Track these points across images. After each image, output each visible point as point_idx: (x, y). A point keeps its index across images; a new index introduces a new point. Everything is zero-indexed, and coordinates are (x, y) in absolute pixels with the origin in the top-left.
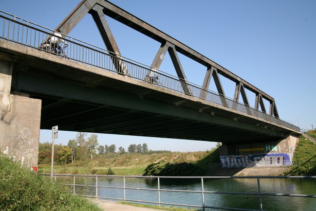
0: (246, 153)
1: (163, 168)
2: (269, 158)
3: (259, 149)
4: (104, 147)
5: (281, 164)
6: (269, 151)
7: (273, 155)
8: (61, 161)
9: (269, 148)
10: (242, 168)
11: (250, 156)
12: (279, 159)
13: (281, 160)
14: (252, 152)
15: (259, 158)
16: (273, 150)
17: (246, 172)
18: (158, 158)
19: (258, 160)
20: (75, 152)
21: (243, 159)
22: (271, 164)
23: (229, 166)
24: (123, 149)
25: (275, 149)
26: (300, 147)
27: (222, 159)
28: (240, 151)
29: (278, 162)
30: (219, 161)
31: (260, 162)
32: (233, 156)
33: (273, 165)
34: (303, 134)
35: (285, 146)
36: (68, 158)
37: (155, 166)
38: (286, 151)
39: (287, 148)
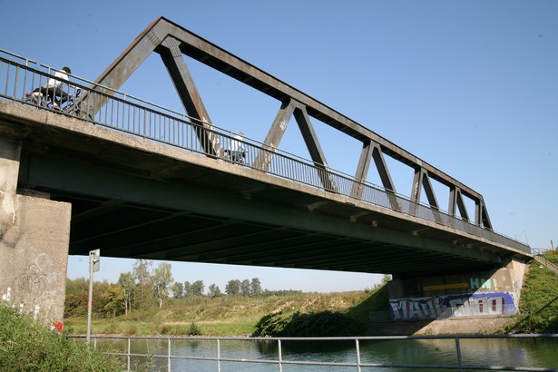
0: (435, 293)
1: (289, 322)
2: (476, 301)
3: (459, 286)
4: (184, 285)
5: (498, 312)
6: (476, 289)
7: (484, 295)
8: (106, 311)
9: (477, 284)
10: (428, 320)
11: (444, 297)
12: (494, 302)
13: (499, 305)
14: (446, 292)
15: (459, 301)
16: (483, 286)
17: (436, 327)
18: (279, 304)
19: (458, 305)
20: (132, 295)
21: (430, 303)
22: (481, 311)
23: (405, 316)
24: (217, 288)
25: (487, 284)
26: (532, 281)
27: (393, 305)
28: (425, 288)
29: (494, 309)
30: (389, 308)
31: (461, 308)
32: (412, 299)
33: (484, 313)
34: (536, 258)
35: (504, 279)
36: (119, 307)
37: (274, 319)
38: (508, 287)
39: (510, 283)
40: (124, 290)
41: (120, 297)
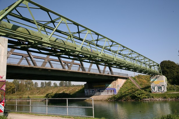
0: (96, 88)
2: (107, 90)
3: (103, 86)
4: (44, 83)
5: (112, 94)
6: (107, 87)
7: (109, 89)
8: (8, 92)
9: (107, 85)
12: (111, 91)
14: (99, 88)
15: (102, 90)
16: (109, 86)
19: (102, 92)
20: (18, 87)
21: (95, 91)
24: (56, 84)
27: (85, 91)
28: (94, 86)
31: (103, 92)
32: (90, 89)
33: (109, 94)
36: (13, 91)
38: (115, 87)
39: (115, 85)
40: (15, 85)
41: (13, 87)
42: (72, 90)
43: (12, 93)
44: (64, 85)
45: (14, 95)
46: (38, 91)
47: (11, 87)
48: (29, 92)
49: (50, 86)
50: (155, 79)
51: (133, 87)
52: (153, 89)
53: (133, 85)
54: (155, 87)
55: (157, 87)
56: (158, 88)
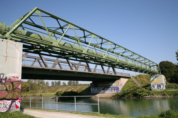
0: (101, 87)
2: (111, 89)
3: (107, 85)
5: (116, 92)
6: (111, 86)
7: (112, 87)
8: (23, 91)
9: (111, 84)
11: (103, 88)
12: (115, 89)
14: (104, 86)
15: (107, 89)
19: (106, 90)
20: (32, 86)
21: (100, 89)
23: (94, 93)
25: (113, 84)
27: (91, 89)
28: (99, 85)
31: (107, 91)
32: (96, 88)
33: (112, 92)
34: (131, 77)
36: (27, 89)
38: (118, 85)
39: (119, 84)
40: (29, 84)
41: (28, 86)
42: (80, 88)
43: (27, 91)
44: (72, 84)
45: (28, 93)
46: (49, 90)
47: (26, 86)
48: (42, 91)
49: (60, 85)
50: (155, 78)
51: (135, 85)
52: (153, 87)
53: (135, 84)
54: (155, 85)
55: (156, 85)
56: (158, 86)
